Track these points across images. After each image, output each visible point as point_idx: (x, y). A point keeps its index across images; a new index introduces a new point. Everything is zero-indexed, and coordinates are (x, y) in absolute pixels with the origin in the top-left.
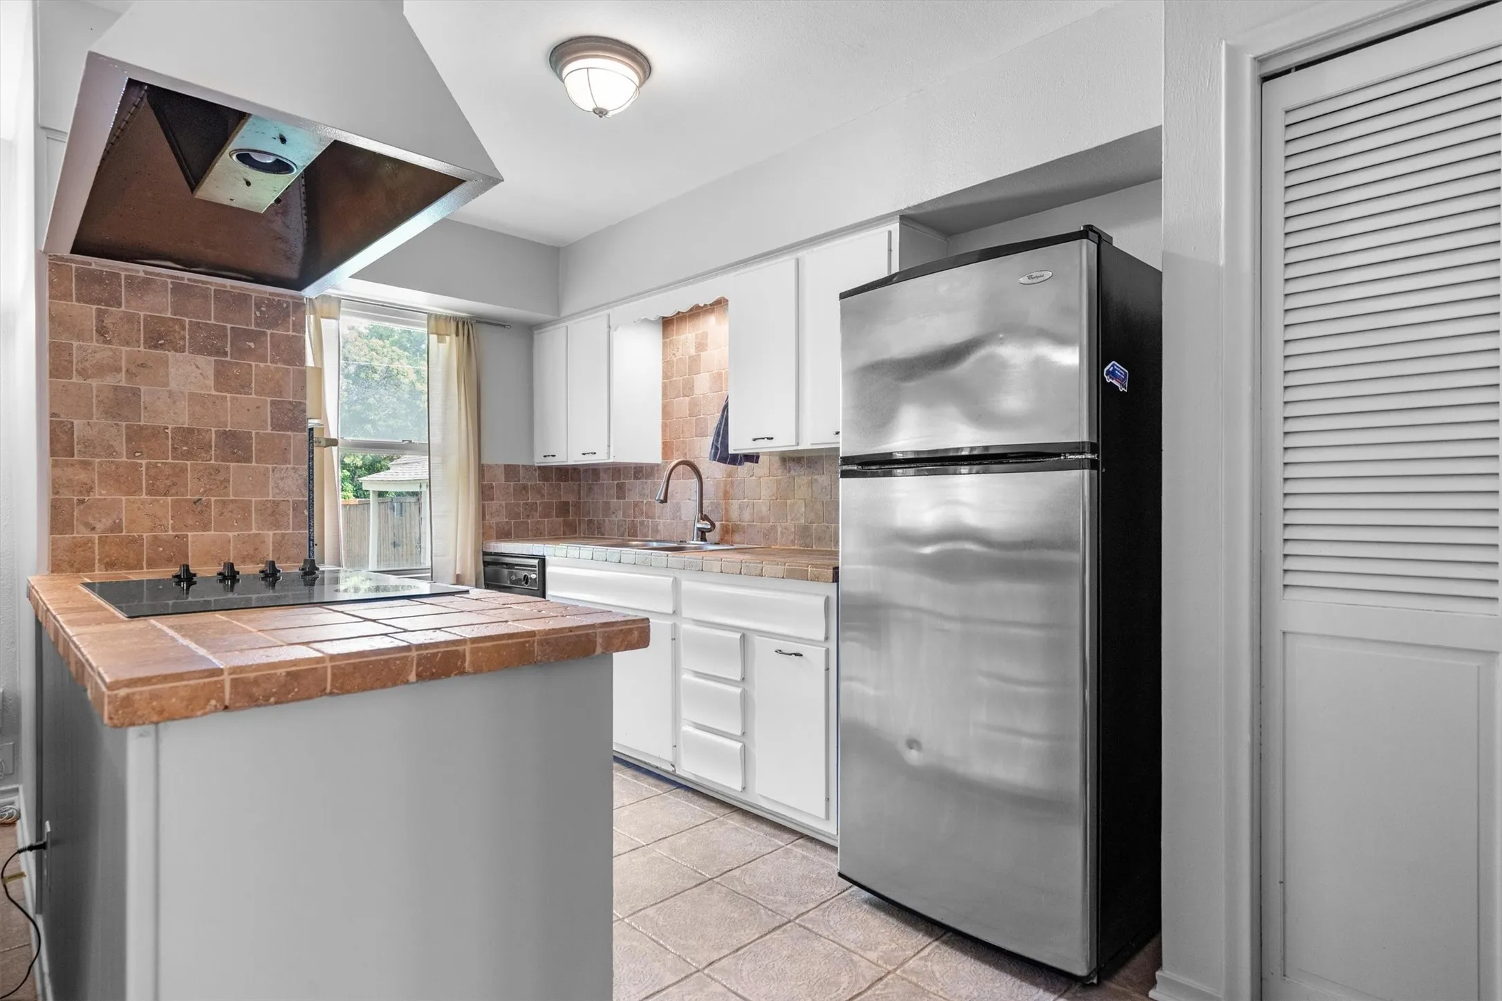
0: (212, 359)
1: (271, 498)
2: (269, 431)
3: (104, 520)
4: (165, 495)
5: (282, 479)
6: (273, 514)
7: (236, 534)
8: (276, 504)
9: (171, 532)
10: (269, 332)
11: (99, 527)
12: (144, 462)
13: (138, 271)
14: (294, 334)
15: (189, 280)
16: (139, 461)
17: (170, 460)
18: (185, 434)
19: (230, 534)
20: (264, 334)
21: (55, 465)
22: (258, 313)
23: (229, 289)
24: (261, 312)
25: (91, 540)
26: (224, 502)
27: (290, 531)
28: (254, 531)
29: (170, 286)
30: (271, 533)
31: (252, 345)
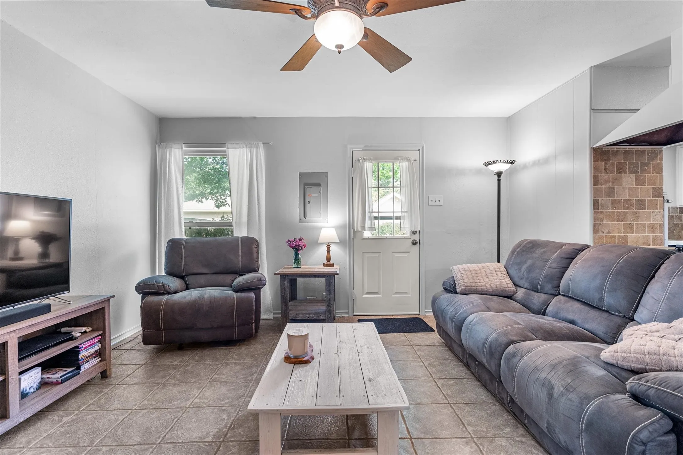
0: (634, 174)
1: (652, 222)
2: (651, 198)
3: (606, 230)
4: (622, 222)
5: (655, 215)
6: (652, 228)
7: (641, 235)
8: (654, 224)
9: (623, 234)
10: (651, 162)
11: (605, 232)
12: (616, 211)
13: (615, 149)
14: (659, 162)
15: (628, 149)
16: (615, 211)
17: (623, 210)
18: (627, 201)
19: (640, 235)
20: (650, 163)
21: (595, 213)
22: (648, 156)
23: (639, 149)
24: (649, 156)
25: (603, 236)
26: (638, 224)
27: (658, 234)
28: (647, 234)
29: (623, 152)
30: (652, 235)
31: (646, 168)
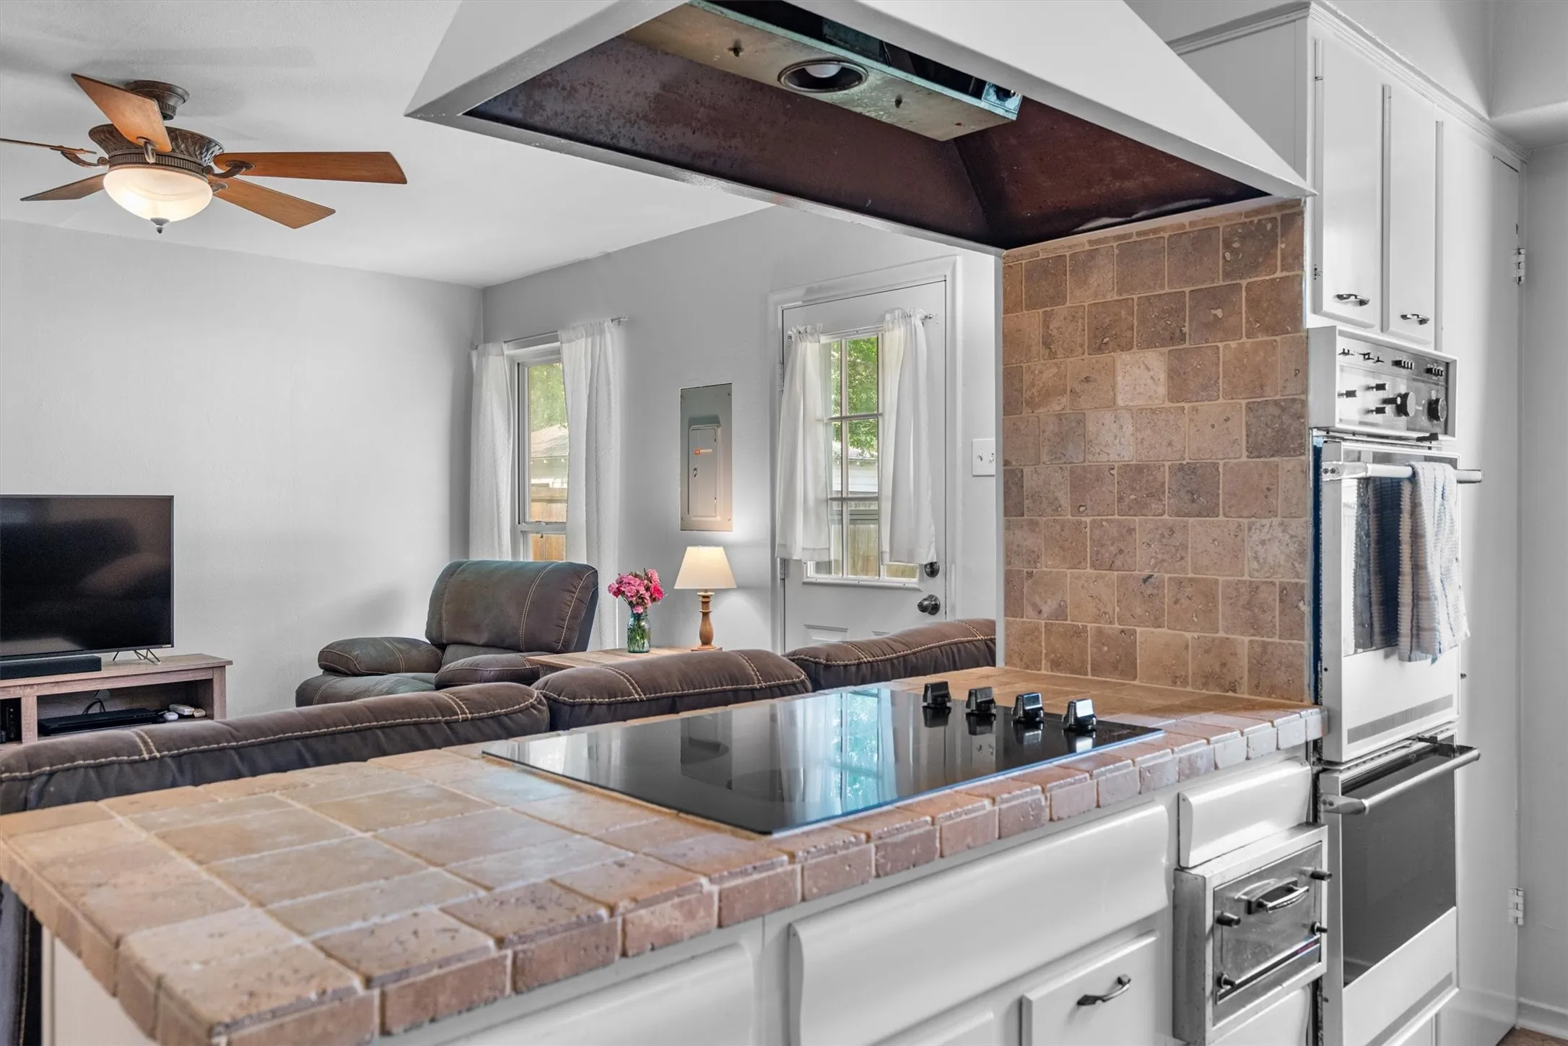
0: (1166, 350)
1: (1246, 578)
2: (1244, 459)
3: (1049, 602)
4: (1110, 569)
5: (1263, 543)
6: (1249, 606)
7: (1196, 635)
8: (1254, 588)
9: (1117, 626)
10: (1244, 283)
11: (1046, 609)
12: (1088, 520)
13: (1082, 245)
14: (1285, 274)
15: (1139, 234)
16: (1083, 519)
17: (1116, 517)
18: (1136, 472)
19: (1188, 635)
20: (1240, 285)
21: (1008, 527)
22: (1228, 255)
23: (1188, 229)
24: (1234, 252)
25: (1037, 628)
26: (1180, 583)
27: (1276, 640)
28: (1221, 634)
29: (1116, 251)
30: (1247, 639)
31: (1219, 313)
